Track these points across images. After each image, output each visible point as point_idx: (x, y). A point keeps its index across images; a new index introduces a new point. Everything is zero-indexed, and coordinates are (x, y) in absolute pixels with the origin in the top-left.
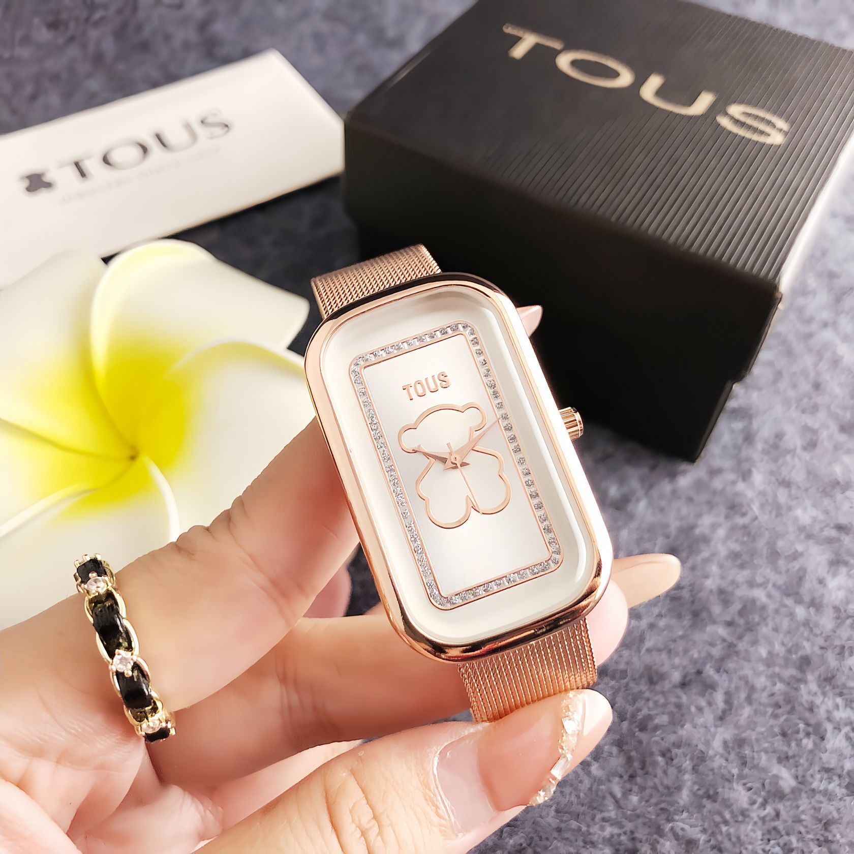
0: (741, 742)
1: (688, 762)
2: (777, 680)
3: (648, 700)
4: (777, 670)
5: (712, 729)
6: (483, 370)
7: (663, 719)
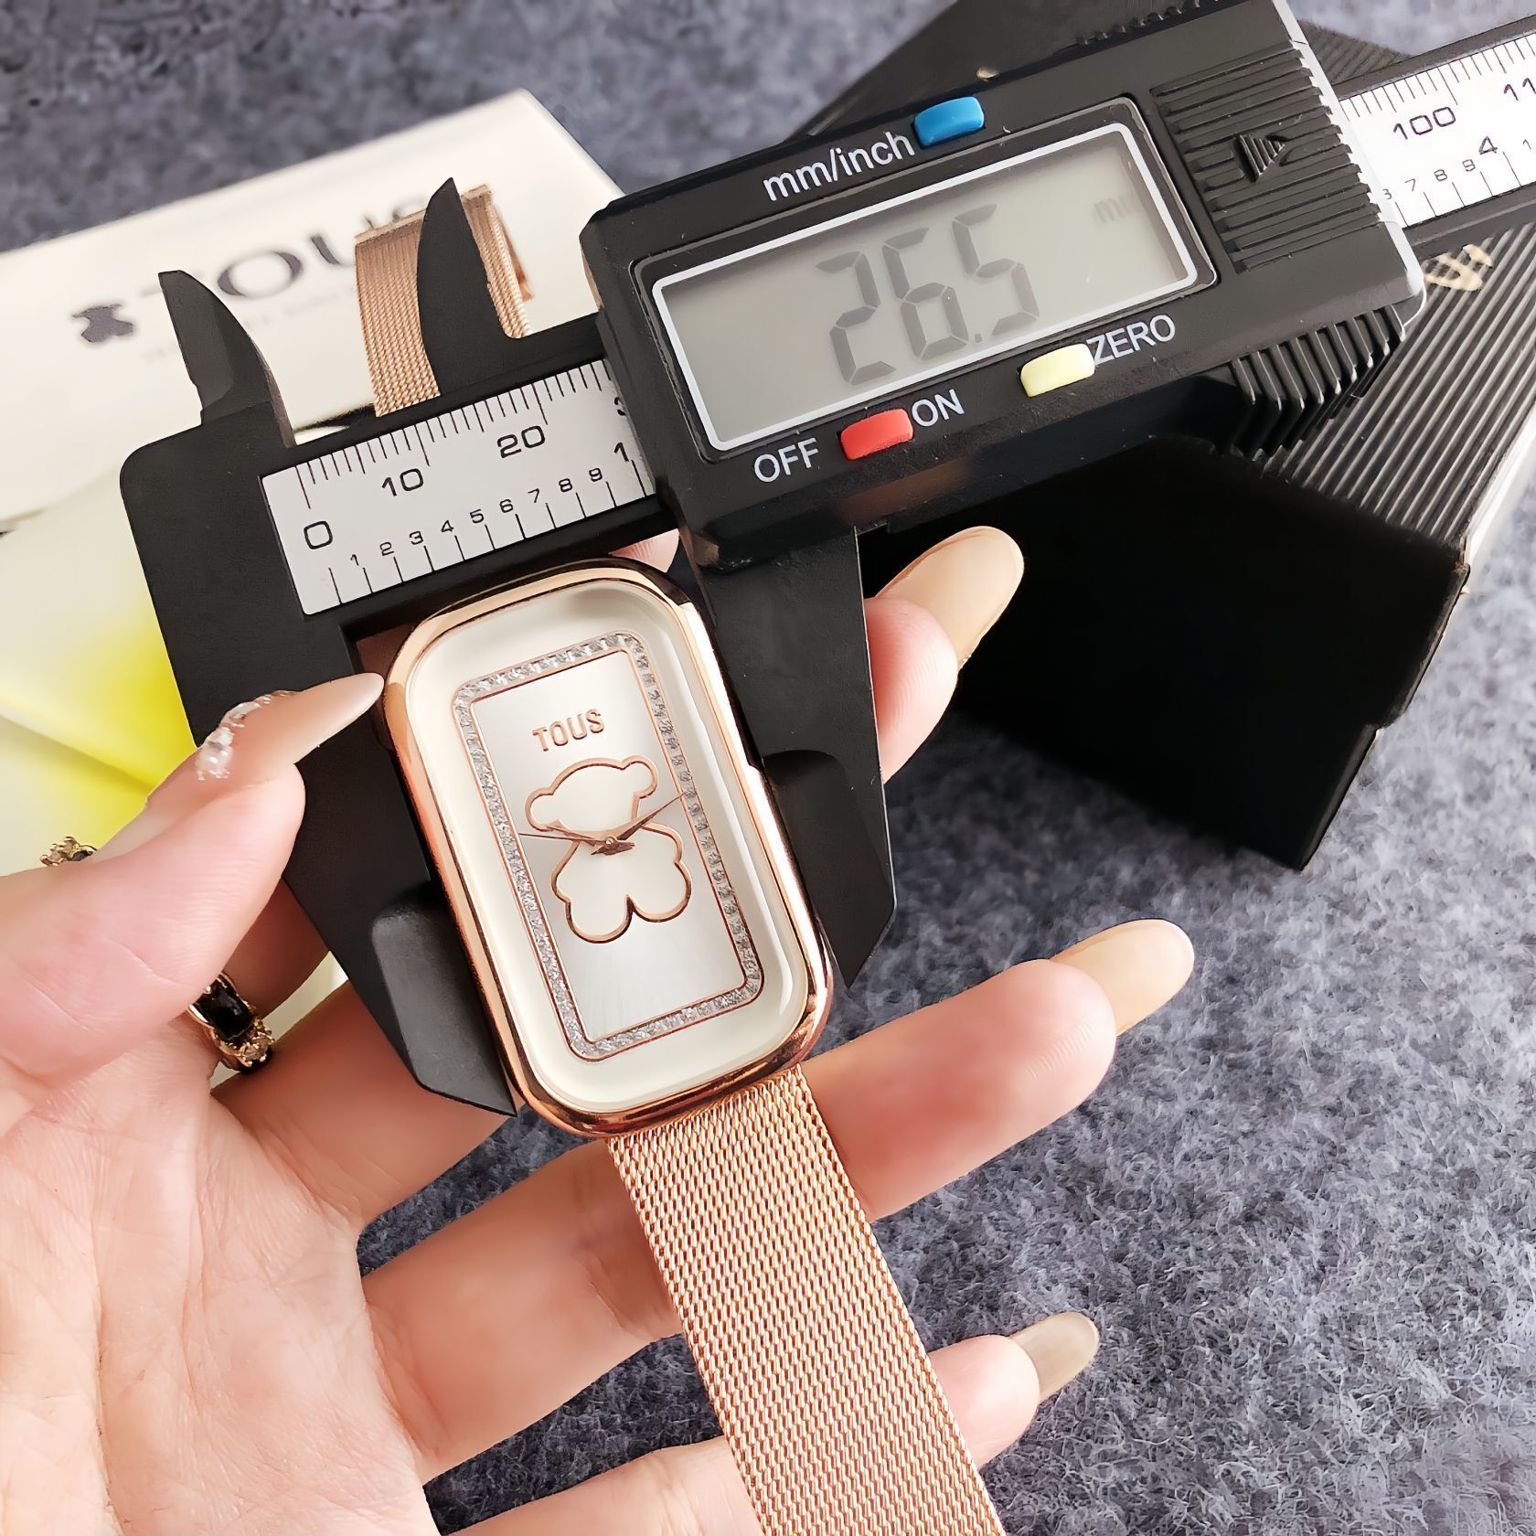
0: (1351, 1322)
1: (1257, 1357)
2: (1418, 1211)
3: (1185, 1245)
4: (1419, 1192)
5: (1301, 1297)
6: (654, 707)
7: (1213, 1279)
